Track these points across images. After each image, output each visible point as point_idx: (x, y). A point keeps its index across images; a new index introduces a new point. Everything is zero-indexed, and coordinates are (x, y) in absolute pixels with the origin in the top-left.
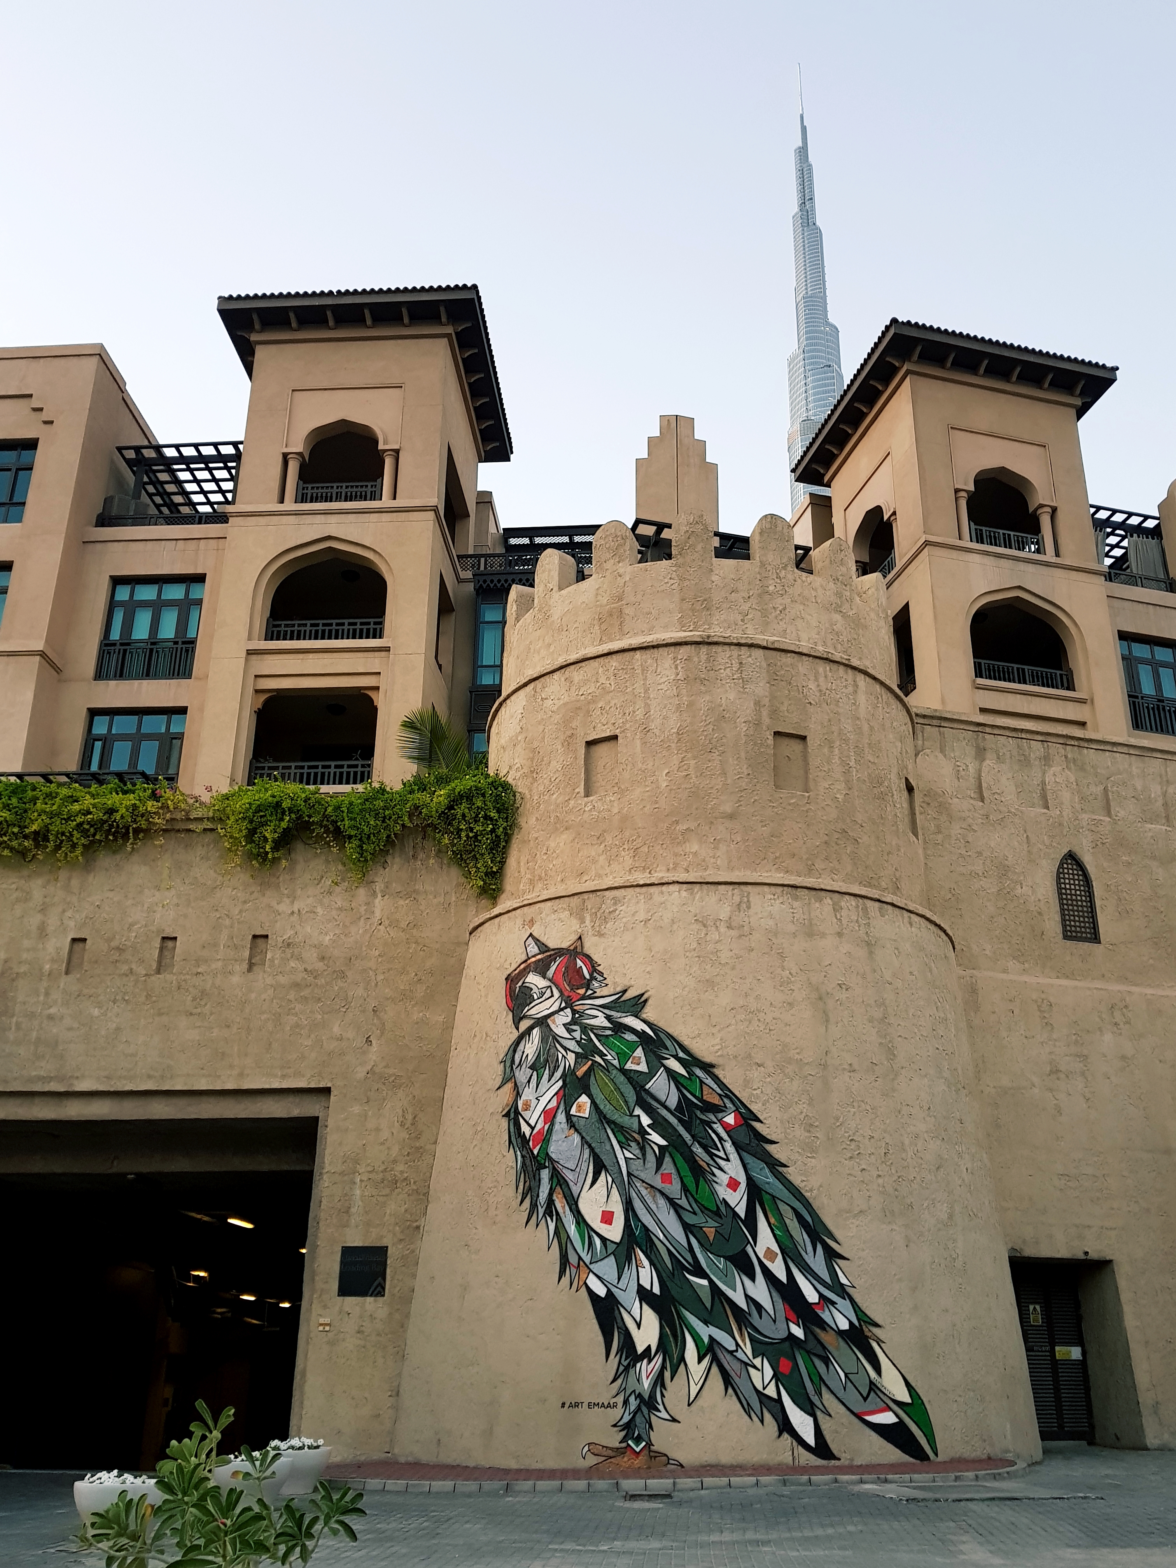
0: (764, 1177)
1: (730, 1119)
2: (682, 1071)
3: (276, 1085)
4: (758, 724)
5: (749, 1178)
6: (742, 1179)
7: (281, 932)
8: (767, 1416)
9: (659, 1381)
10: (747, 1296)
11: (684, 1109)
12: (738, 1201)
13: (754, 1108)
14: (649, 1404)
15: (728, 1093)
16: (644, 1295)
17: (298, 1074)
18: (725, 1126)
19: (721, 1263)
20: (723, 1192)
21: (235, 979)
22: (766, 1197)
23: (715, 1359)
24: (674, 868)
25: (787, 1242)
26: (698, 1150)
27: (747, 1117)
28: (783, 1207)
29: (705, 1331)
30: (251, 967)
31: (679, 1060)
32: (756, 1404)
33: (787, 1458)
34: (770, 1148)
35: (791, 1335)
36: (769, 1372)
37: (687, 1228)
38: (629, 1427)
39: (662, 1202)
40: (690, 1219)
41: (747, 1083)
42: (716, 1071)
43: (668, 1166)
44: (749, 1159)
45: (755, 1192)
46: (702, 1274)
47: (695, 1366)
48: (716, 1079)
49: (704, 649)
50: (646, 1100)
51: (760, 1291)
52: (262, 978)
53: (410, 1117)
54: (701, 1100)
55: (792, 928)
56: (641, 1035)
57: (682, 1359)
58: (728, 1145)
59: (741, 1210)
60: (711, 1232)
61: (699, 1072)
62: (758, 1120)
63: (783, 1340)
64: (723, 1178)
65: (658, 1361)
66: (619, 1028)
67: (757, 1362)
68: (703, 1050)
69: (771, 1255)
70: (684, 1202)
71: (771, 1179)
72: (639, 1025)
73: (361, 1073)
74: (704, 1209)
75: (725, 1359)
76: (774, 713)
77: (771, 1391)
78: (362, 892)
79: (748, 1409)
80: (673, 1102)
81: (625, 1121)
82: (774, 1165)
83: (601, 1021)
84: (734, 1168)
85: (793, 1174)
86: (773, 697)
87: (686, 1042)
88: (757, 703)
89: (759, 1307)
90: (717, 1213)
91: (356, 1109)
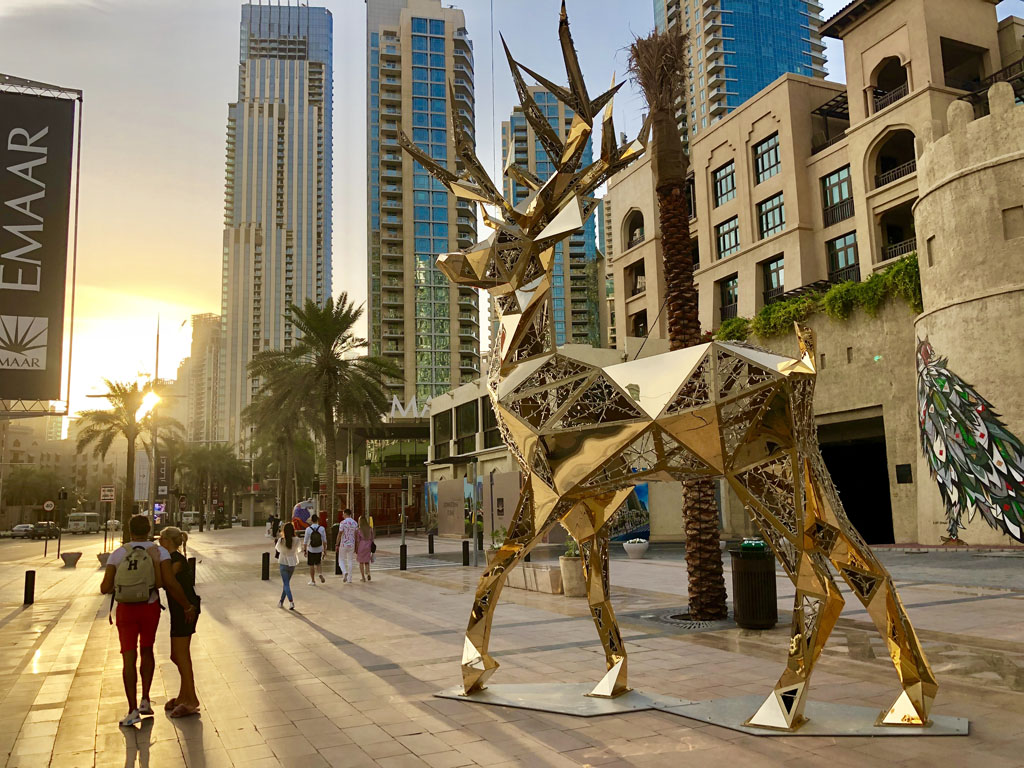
0: (997, 431)
1: (980, 408)
2: (960, 390)
3: (865, 406)
4: (992, 210)
5: (989, 433)
6: (986, 433)
7: (856, 345)
8: (999, 527)
9: (959, 514)
10: (990, 481)
11: (962, 405)
12: (984, 442)
13: (991, 402)
14: (956, 522)
15: (979, 397)
16: (953, 482)
17: (871, 401)
18: (978, 412)
19: (978, 468)
20: (978, 439)
21: (845, 367)
22: (997, 440)
23: (978, 506)
25: (1007, 458)
26: (968, 423)
27: (987, 406)
28: (1006, 443)
29: (974, 495)
30: (849, 362)
31: (959, 385)
32: (994, 522)
33: (1008, 543)
34: (999, 418)
35: (1009, 495)
36: (999, 510)
37: (966, 455)
38: (951, 531)
39: (957, 446)
40: (966, 451)
41: (987, 391)
42: (974, 388)
43: (958, 431)
44: (989, 425)
45: (992, 438)
46: (972, 473)
47: (971, 509)
48: (974, 392)
49: (962, 180)
50: (950, 404)
51: (995, 478)
52: (853, 365)
54: (968, 401)
55: (1009, 313)
56: (946, 376)
57: (966, 506)
58: (980, 419)
59: (986, 446)
60: (974, 456)
61: (967, 390)
62: (992, 406)
63: (1005, 497)
64: (978, 434)
65: (958, 506)
66: (940, 374)
67: (994, 506)
68: (968, 379)
69: (1000, 463)
70: (963, 445)
71: (999, 431)
72: (946, 373)
73: (891, 397)
74: (971, 447)
75: (981, 505)
76: (1001, 200)
77: (1000, 517)
78: (879, 322)
79: (991, 525)
80: (958, 404)
81: (944, 414)
82: (1000, 425)
83: (934, 373)
84: (982, 429)
85: (1010, 428)
86: (999, 191)
87: (962, 377)
88: (992, 199)
89: (995, 485)
90: (976, 449)
91: (892, 412)
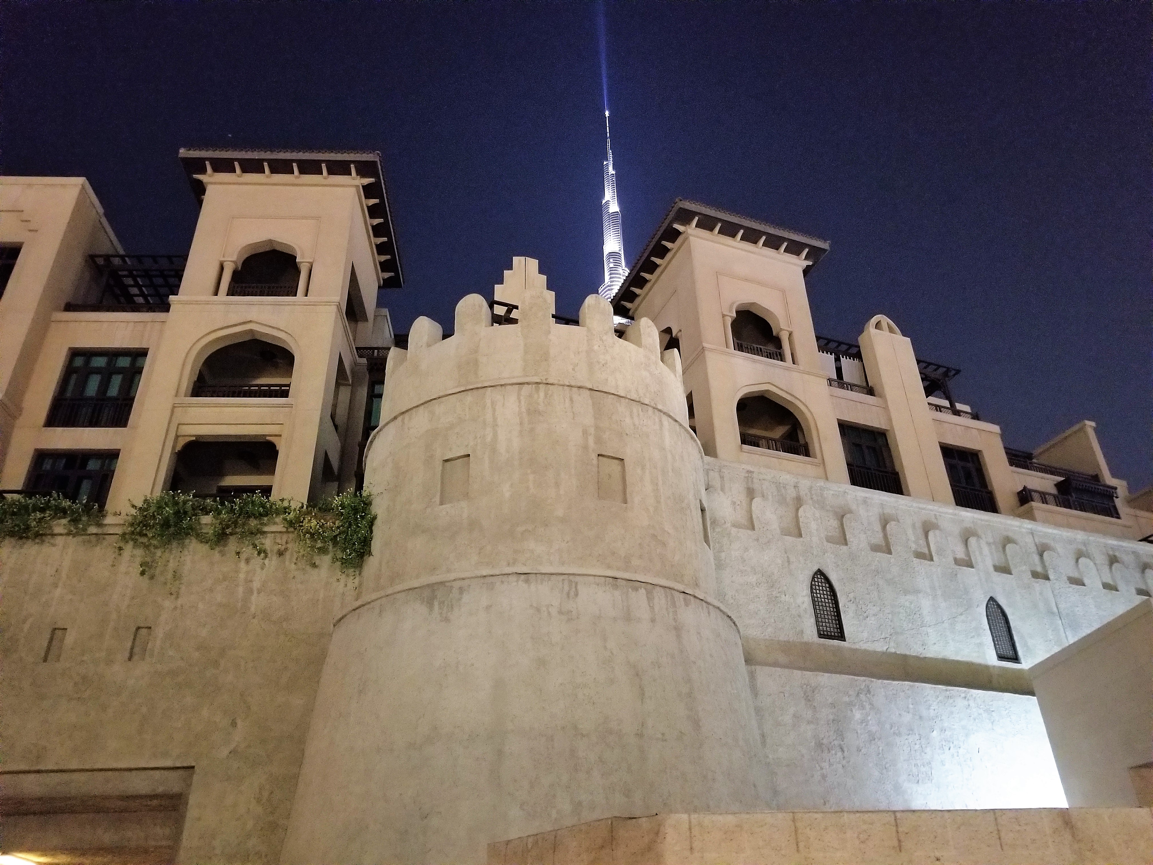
4: (585, 448)
7: (164, 623)
17: (166, 754)
21: (116, 667)
24: (514, 563)
30: (132, 656)
49: (542, 388)
52: (141, 666)
53: (266, 794)
55: (613, 613)
73: (224, 752)
76: (599, 440)
78: (240, 590)
86: (597, 428)
88: (585, 433)
91: (217, 786)
